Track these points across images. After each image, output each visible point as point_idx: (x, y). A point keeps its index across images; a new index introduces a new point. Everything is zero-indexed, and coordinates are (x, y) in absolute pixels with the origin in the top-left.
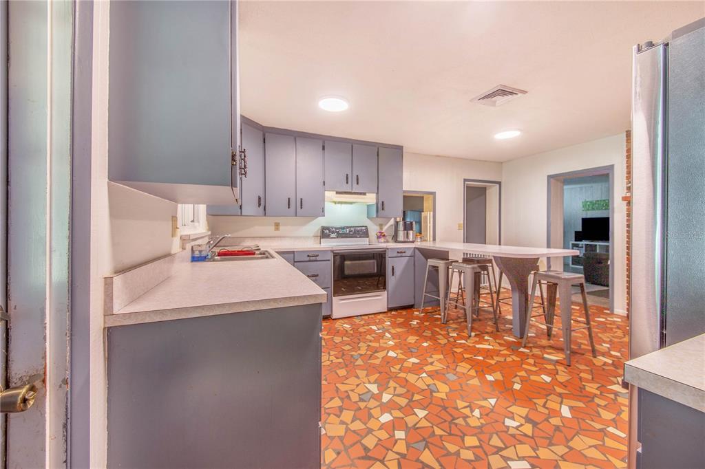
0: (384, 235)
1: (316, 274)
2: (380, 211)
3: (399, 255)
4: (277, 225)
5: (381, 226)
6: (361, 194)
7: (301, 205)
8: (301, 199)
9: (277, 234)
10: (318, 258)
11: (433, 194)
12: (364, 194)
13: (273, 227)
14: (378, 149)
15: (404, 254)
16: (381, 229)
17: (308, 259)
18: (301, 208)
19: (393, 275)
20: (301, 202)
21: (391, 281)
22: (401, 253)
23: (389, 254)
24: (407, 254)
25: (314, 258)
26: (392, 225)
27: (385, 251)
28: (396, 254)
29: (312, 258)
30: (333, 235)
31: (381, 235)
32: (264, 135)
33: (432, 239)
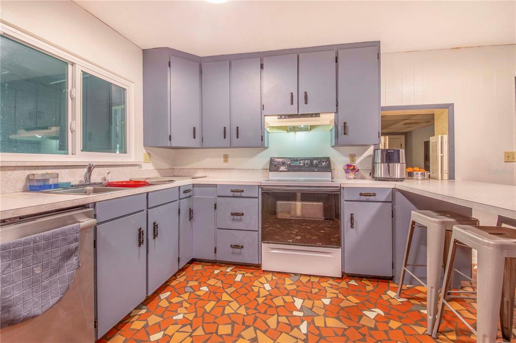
0: (354, 169)
1: (240, 212)
2: (342, 137)
3: (364, 198)
4: (226, 157)
5: (353, 157)
6: (311, 115)
7: (238, 134)
8: (237, 128)
9: (226, 165)
10: (243, 194)
11: (449, 107)
12: (317, 115)
13: (222, 159)
14: (337, 53)
15: (372, 198)
16: (353, 161)
17: (231, 194)
18: (237, 137)
19: (352, 226)
20: (237, 130)
21: (349, 236)
22: (367, 196)
23: (345, 196)
24: (377, 198)
25: (239, 194)
26: (369, 156)
27: (340, 190)
28: (357, 197)
29: (236, 194)
30: (282, 168)
31: (350, 169)
32: (201, 66)
33: (446, 176)
